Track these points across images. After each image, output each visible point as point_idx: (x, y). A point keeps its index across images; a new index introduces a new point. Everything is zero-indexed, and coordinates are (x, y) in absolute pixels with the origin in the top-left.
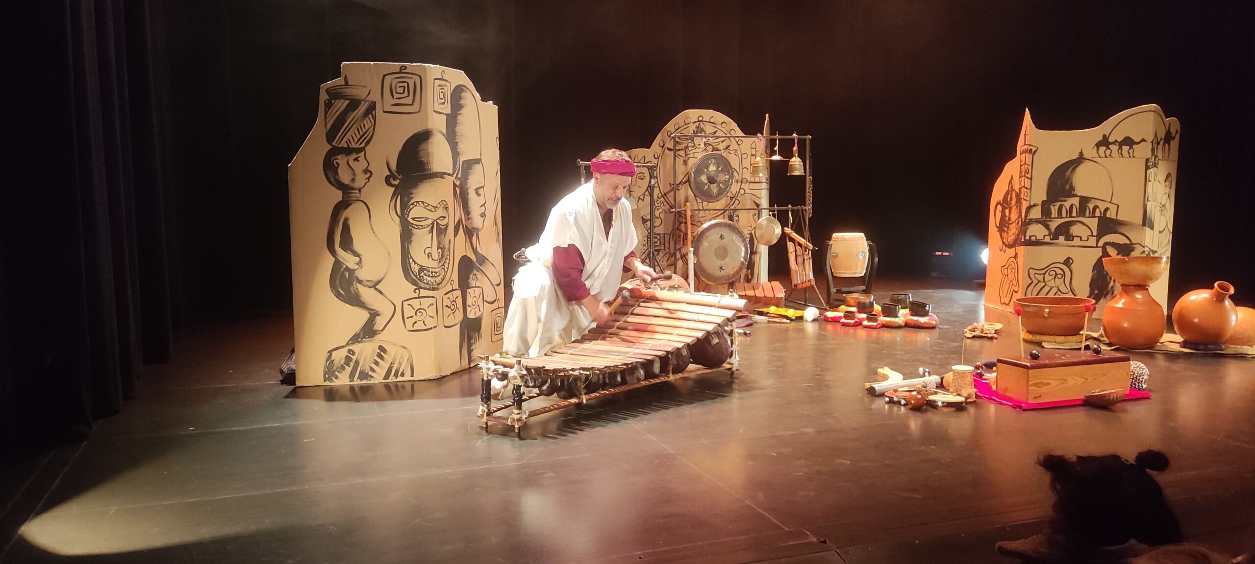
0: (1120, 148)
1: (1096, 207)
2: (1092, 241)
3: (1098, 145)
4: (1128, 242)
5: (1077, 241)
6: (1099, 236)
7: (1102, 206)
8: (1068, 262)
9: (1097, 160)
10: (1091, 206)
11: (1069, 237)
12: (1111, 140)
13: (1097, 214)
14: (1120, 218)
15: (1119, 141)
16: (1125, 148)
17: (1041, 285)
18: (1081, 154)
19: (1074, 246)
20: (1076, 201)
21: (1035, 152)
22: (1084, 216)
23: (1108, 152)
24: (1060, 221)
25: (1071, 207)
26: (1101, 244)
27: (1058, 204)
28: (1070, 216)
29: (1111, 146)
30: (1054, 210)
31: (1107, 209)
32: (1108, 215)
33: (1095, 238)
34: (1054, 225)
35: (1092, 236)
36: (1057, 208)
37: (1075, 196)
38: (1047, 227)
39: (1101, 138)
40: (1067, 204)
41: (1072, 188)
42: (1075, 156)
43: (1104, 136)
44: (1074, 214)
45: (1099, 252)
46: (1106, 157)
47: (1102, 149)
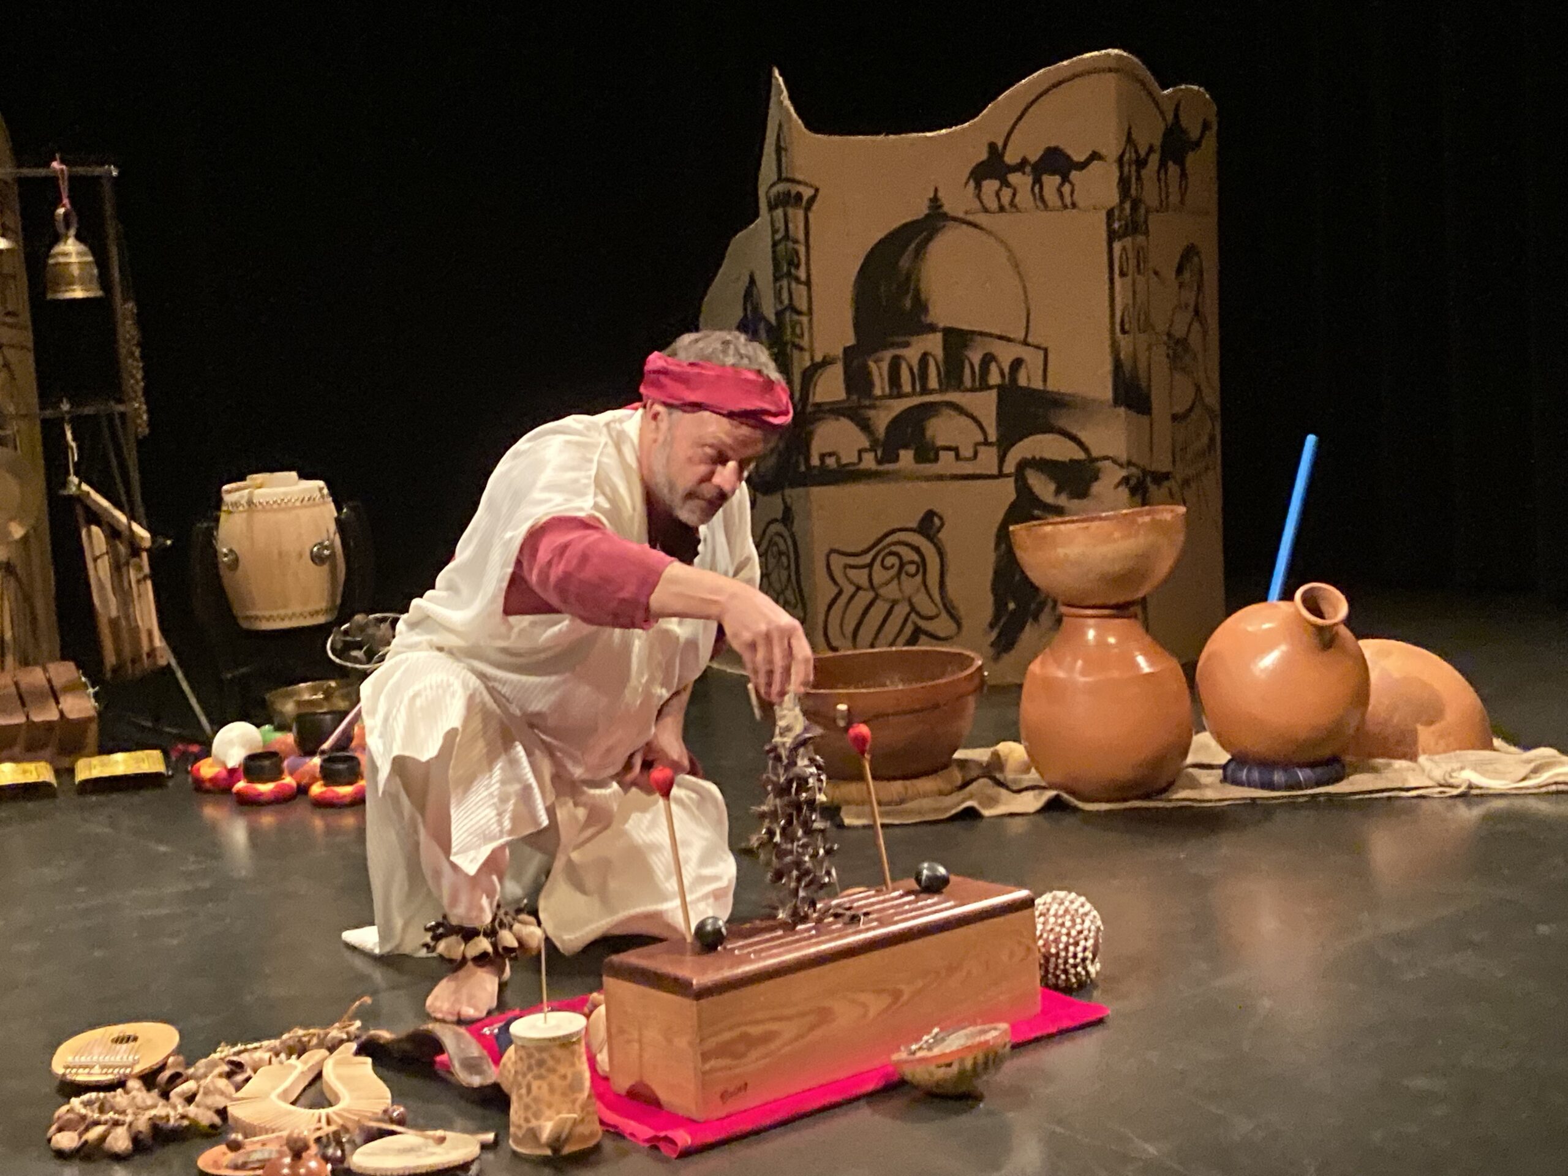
0: (1037, 180)
1: (988, 359)
2: (988, 459)
3: (979, 174)
4: (1081, 455)
5: (946, 463)
6: (1005, 444)
7: (1006, 355)
8: (929, 525)
9: (982, 219)
10: (975, 357)
11: (927, 453)
12: (1011, 157)
13: (994, 378)
14: (1054, 385)
15: (1033, 158)
16: (1051, 182)
17: (865, 597)
18: (935, 202)
19: (940, 478)
20: (934, 343)
21: (812, 200)
22: (959, 386)
23: (1006, 194)
24: (900, 406)
25: (925, 357)
26: (1010, 467)
27: (888, 355)
28: (925, 391)
29: (1014, 178)
30: (879, 371)
31: (1017, 364)
32: (1022, 381)
33: (994, 450)
34: (882, 419)
35: (986, 443)
36: (885, 366)
37: (932, 328)
38: (865, 426)
39: (984, 156)
40: (912, 354)
41: (920, 306)
42: (921, 210)
43: (992, 146)
44: (933, 383)
45: (1007, 491)
46: (1002, 209)
47: (990, 186)
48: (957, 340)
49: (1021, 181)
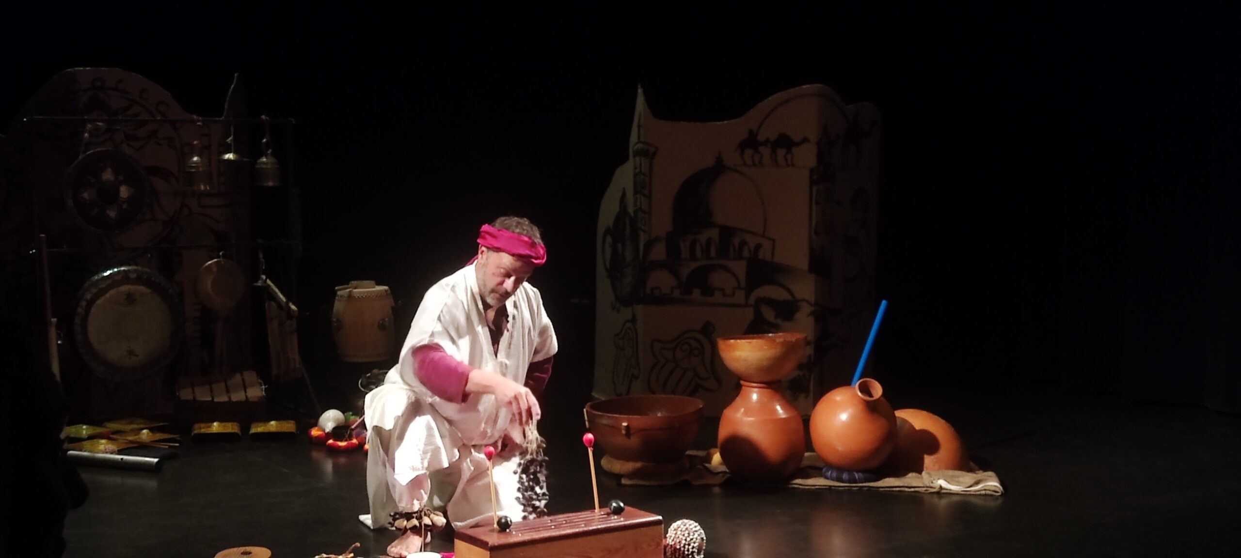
0: (774, 152)
1: (743, 243)
2: (740, 297)
3: (743, 146)
4: (789, 297)
5: (718, 298)
6: (750, 288)
7: (752, 241)
8: (707, 329)
9: (743, 169)
10: (736, 242)
11: (708, 291)
12: (761, 138)
13: (746, 253)
14: (777, 259)
15: (772, 139)
16: (781, 152)
17: (670, 366)
18: (719, 159)
19: (712, 305)
20: (714, 233)
21: (654, 154)
22: (726, 256)
23: (757, 157)
24: (694, 265)
25: (709, 241)
26: (752, 300)
27: (690, 238)
28: (708, 258)
29: (762, 149)
30: (684, 246)
31: (758, 247)
32: (761, 256)
33: (743, 292)
34: (685, 272)
35: (739, 288)
36: (688, 243)
37: (713, 225)
38: (676, 274)
39: (746, 136)
40: (703, 238)
41: (709, 213)
42: (712, 162)
43: (751, 132)
44: (713, 254)
45: (749, 314)
46: (754, 165)
47: (749, 152)
48: (727, 232)
49: (766, 151)
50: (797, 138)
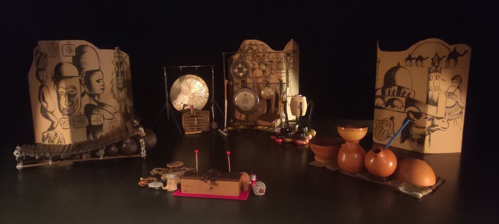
0: (417, 62)
1: (405, 92)
3: (407, 60)
5: (396, 109)
6: (406, 107)
7: (408, 92)
8: (392, 118)
9: (406, 67)
10: (403, 91)
11: (393, 106)
13: (405, 95)
14: (416, 98)
16: (419, 62)
17: (381, 128)
18: (399, 64)
19: (394, 111)
20: (396, 88)
21: (379, 62)
22: (399, 96)
23: (411, 63)
24: (389, 98)
25: (394, 90)
27: (388, 89)
28: (394, 96)
29: (413, 60)
30: (387, 91)
31: (410, 93)
32: (410, 96)
33: (404, 108)
34: (387, 99)
35: (403, 106)
36: (388, 90)
37: (395, 85)
38: (384, 100)
39: (408, 56)
40: (392, 89)
41: (394, 81)
42: (396, 65)
43: (409, 55)
44: (395, 94)
45: (405, 116)
46: (410, 66)
47: (408, 61)
48: (400, 88)
49: (414, 61)
50: (424, 57)
